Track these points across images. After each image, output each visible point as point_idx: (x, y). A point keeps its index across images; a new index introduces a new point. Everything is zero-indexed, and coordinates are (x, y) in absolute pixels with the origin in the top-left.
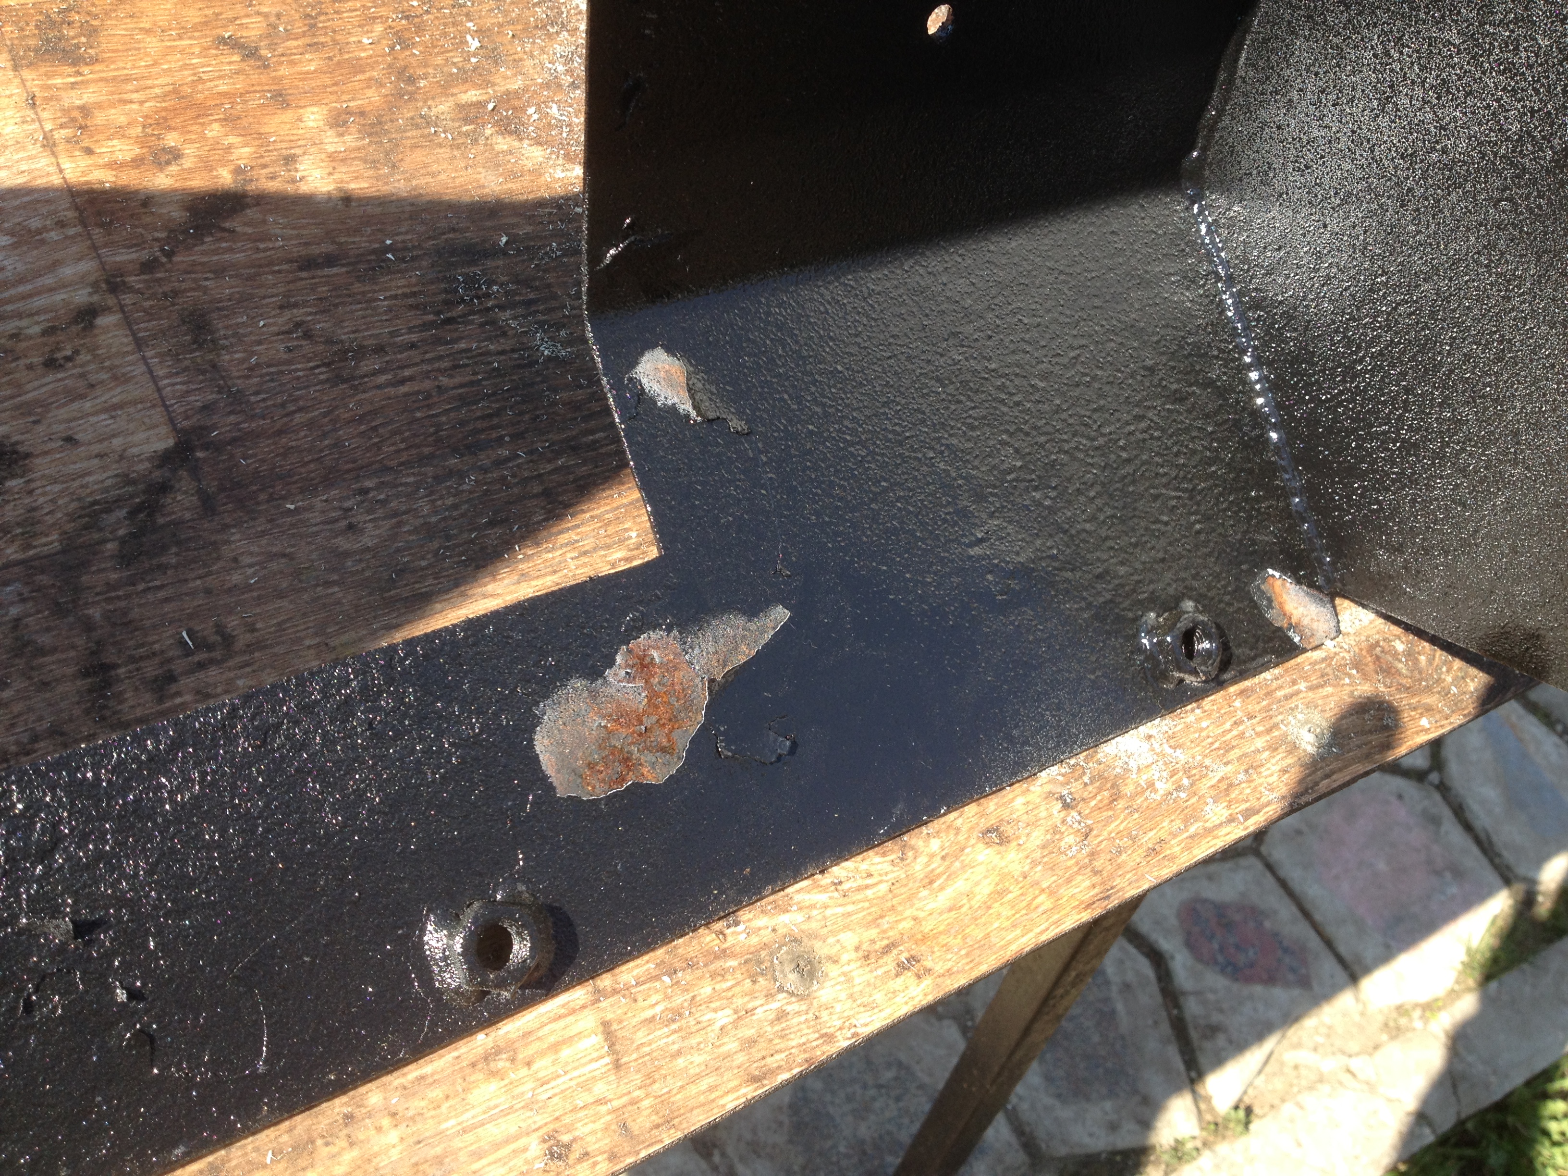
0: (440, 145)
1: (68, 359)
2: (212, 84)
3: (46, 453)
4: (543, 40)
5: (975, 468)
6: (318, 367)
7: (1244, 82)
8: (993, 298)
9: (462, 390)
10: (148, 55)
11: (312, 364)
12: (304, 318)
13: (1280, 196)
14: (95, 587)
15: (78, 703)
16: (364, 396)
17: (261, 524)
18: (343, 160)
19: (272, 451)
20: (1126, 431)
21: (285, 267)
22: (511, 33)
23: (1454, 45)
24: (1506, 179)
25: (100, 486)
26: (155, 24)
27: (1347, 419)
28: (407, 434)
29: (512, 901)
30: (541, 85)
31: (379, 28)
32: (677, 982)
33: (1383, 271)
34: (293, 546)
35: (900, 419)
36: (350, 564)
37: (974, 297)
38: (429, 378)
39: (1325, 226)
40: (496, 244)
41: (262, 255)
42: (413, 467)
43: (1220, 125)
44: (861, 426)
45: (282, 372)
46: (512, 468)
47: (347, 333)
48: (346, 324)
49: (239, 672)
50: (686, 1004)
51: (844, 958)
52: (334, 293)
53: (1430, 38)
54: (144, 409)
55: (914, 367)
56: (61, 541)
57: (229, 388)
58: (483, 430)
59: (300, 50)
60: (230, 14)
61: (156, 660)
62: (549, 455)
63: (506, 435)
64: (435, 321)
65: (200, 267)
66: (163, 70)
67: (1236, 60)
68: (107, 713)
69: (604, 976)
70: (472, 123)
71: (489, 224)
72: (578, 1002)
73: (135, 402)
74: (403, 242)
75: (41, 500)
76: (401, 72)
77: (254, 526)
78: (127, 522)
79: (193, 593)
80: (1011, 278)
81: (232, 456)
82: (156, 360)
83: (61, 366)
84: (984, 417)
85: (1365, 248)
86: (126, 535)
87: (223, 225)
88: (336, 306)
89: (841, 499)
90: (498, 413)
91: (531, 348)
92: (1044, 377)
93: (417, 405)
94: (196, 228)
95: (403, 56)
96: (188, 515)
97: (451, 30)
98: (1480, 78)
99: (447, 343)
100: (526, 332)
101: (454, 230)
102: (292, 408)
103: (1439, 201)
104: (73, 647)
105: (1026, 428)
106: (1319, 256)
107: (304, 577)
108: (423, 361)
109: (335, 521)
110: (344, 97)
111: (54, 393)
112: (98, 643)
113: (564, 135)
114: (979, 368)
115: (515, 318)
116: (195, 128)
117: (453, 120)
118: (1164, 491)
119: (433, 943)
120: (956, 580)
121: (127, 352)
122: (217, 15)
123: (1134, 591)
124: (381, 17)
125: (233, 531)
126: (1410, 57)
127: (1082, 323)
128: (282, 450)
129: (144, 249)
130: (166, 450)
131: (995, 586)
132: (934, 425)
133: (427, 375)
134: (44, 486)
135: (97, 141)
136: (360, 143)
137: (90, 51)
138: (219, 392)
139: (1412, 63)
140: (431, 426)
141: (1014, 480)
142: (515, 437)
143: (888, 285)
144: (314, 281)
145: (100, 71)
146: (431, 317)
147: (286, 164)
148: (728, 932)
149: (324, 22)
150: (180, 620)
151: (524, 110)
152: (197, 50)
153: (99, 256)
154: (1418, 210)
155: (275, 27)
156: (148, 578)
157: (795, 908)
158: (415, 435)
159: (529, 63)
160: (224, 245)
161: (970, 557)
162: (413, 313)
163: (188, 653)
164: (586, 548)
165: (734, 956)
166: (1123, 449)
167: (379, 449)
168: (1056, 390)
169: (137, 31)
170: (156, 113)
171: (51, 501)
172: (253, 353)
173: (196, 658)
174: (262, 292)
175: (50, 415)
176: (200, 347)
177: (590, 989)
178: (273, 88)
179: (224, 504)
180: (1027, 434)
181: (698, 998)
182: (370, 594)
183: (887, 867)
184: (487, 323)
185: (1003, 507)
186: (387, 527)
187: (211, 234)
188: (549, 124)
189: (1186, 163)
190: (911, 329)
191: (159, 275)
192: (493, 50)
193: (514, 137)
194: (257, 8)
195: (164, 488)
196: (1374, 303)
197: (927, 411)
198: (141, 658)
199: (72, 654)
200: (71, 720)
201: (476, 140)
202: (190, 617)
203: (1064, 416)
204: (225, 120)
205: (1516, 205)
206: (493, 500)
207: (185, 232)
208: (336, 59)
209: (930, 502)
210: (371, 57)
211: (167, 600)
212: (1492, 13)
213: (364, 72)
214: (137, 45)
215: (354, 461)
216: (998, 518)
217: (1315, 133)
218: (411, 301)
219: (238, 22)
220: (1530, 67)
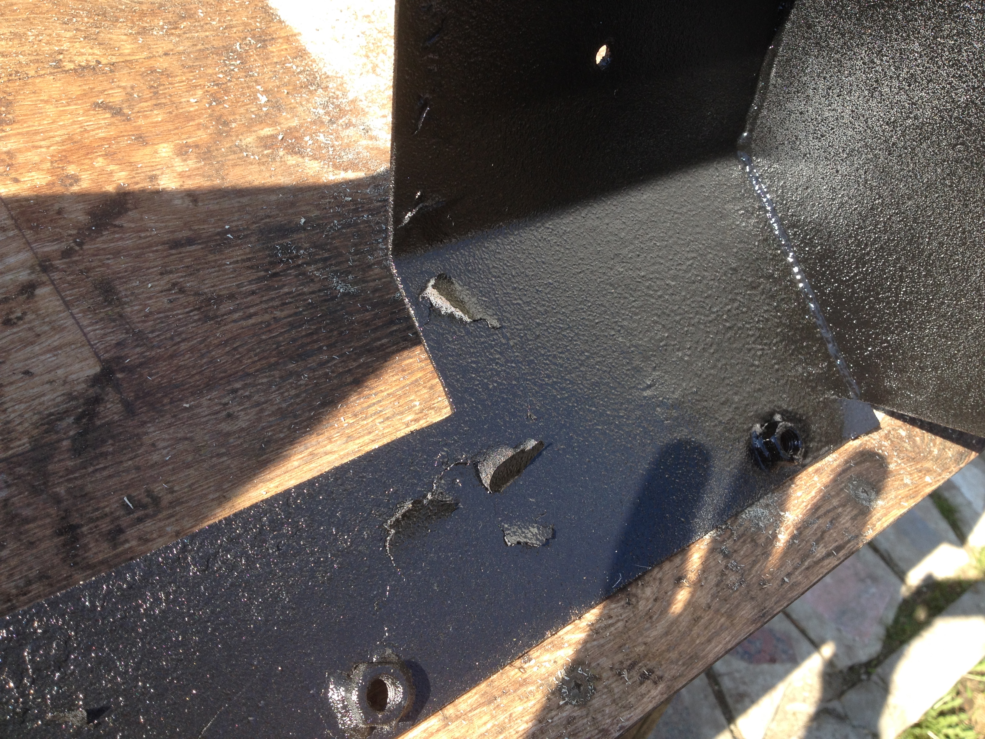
0: (251, 164)
1: (19, 318)
2: (94, 133)
3: (11, 383)
4: (307, 95)
5: (640, 339)
6: (192, 311)
7: (775, 87)
8: (637, 231)
9: (291, 319)
10: (48, 116)
11: (187, 310)
12: (177, 280)
13: (805, 155)
14: (58, 472)
15: (57, 555)
16: (225, 328)
17: (168, 419)
18: (189, 176)
19: (168, 370)
20: (726, 309)
21: (160, 247)
22: (286, 91)
23: (917, 52)
24: (959, 131)
25: (53, 403)
26: (50, 96)
27: (861, 291)
28: (258, 350)
29: (383, 661)
30: (310, 122)
31: (200, 92)
32: (498, 706)
33: (880, 196)
34: (192, 432)
35: (591, 311)
36: (232, 440)
37: (626, 231)
38: (267, 312)
39: (837, 171)
40: (298, 224)
41: (144, 241)
42: (266, 372)
43: (760, 116)
44: (568, 318)
45: (168, 317)
46: (331, 367)
47: (208, 288)
48: (206, 282)
49: (167, 522)
50: (507, 720)
51: (604, 675)
52: (195, 262)
53: (900, 49)
54: (76, 348)
55: (595, 277)
56: (30, 443)
57: (133, 330)
58: (308, 344)
59: (150, 108)
60: (100, 88)
61: (108, 520)
62: (354, 356)
63: (323, 346)
64: (266, 276)
65: (101, 252)
66: (60, 125)
67: (769, 74)
68: (78, 559)
69: (448, 707)
70: (270, 148)
71: (290, 211)
72: (434, 727)
73: (70, 344)
74: (236, 226)
75: (13, 416)
76: (218, 119)
77: (162, 421)
78: (74, 426)
79: (127, 471)
80: (646, 218)
81: (141, 375)
82: (80, 315)
83: (15, 323)
84: (641, 306)
85: (866, 183)
86: (75, 435)
87: (114, 223)
88: (198, 270)
89: (562, 366)
90: (316, 332)
91: (331, 288)
92: (674, 278)
93: (262, 331)
94: (96, 226)
95: (218, 109)
96: (116, 417)
97: (247, 91)
98: (937, 71)
99: (276, 289)
100: (326, 278)
101: (269, 217)
102: (177, 339)
103: (914, 149)
104: (48, 515)
105: (667, 312)
106: (833, 190)
107: (202, 452)
108: (261, 302)
109: (217, 413)
110: (183, 137)
111: (12, 342)
112: (66, 511)
113: (331, 153)
114: (634, 275)
115: (318, 270)
116: (86, 161)
117: (257, 147)
118: (753, 346)
119: (335, 697)
120: (638, 413)
121: (60, 311)
122: (92, 89)
123: (745, 411)
124: (200, 85)
125: (149, 425)
126: (888, 62)
127: (692, 243)
128: (175, 369)
129: (63, 242)
130: (96, 374)
131: (662, 414)
132: (612, 313)
133: (266, 311)
134: (13, 406)
135: (21, 174)
136: (199, 165)
137: (8, 116)
138: (127, 333)
139: (890, 66)
140: (273, 344)
141: (665, 345)
142: (330, 346)
143: (574, 227)
144: (181, 255)
145: (17, 129)
146: (262, 273)
147: (151, 181)
148: (525, 666)
149: (163, 90)
150: (121, 490)
151: (302, 138)
152: (81, 112)
153: (32, 248)
154: (900, 156)
155: (131, 95)
156: (95, 463)
157: (566, 645)
158: (263, 351)
159: (300, 109)
160: (117, 236)
161: (645, 397)
162: (249, 272)
163: (129, 512)
164: (388, 415)
165: (533, 683)
166: (726, 320)
167: (241, 362)
168: (681, 286)
169: (39, 102)
170: (58, 153)
171: (19, 415)
172: (146, 306)
173: (136, 515)
174: (147, 265)
175: (11, 357)
176: (110, 303)
177: (441, 717)
178: (135, 133)
179: (141, 408)
180: (669, 315)
181: (514, 715)
182: (249, 460)
183: (620, 611)
184: (300, 274)
185: (660, 363)
186: (254, 413)
187: (107, 229)
188: (320, 146)
189: (740, 141)
190: (591, 254)
191: (75, 259)
192: (277, 102)
193: (298, 155)
194: (118, 83)
195: (97, 400)
196: (874, 217)
197: (607, 305)
198: (97, 519)
199: (48, 520)
200: (53, 567)
201: (274, 159)
202: (128, 487)
203: (688, 302)
204: (106, 155)
205: (968, 147)
206: (321, 389)
207: (90, 229)
208: (174, 113)
209: (616, 363)
210: (197, 110)
211: (110, 477)
212: (942, 31)
213: (194, 120)
214: (40, 111)
215: (225, 372)
216: (658, 370)
217: (827, 114)
218: (248, 264)
219: (106, 93)
220: (970, 61)
